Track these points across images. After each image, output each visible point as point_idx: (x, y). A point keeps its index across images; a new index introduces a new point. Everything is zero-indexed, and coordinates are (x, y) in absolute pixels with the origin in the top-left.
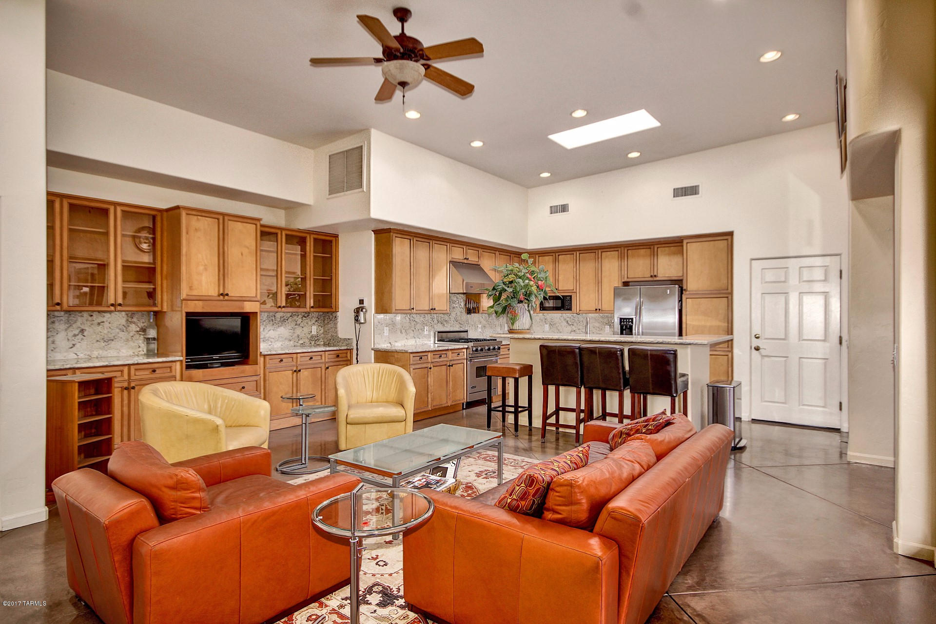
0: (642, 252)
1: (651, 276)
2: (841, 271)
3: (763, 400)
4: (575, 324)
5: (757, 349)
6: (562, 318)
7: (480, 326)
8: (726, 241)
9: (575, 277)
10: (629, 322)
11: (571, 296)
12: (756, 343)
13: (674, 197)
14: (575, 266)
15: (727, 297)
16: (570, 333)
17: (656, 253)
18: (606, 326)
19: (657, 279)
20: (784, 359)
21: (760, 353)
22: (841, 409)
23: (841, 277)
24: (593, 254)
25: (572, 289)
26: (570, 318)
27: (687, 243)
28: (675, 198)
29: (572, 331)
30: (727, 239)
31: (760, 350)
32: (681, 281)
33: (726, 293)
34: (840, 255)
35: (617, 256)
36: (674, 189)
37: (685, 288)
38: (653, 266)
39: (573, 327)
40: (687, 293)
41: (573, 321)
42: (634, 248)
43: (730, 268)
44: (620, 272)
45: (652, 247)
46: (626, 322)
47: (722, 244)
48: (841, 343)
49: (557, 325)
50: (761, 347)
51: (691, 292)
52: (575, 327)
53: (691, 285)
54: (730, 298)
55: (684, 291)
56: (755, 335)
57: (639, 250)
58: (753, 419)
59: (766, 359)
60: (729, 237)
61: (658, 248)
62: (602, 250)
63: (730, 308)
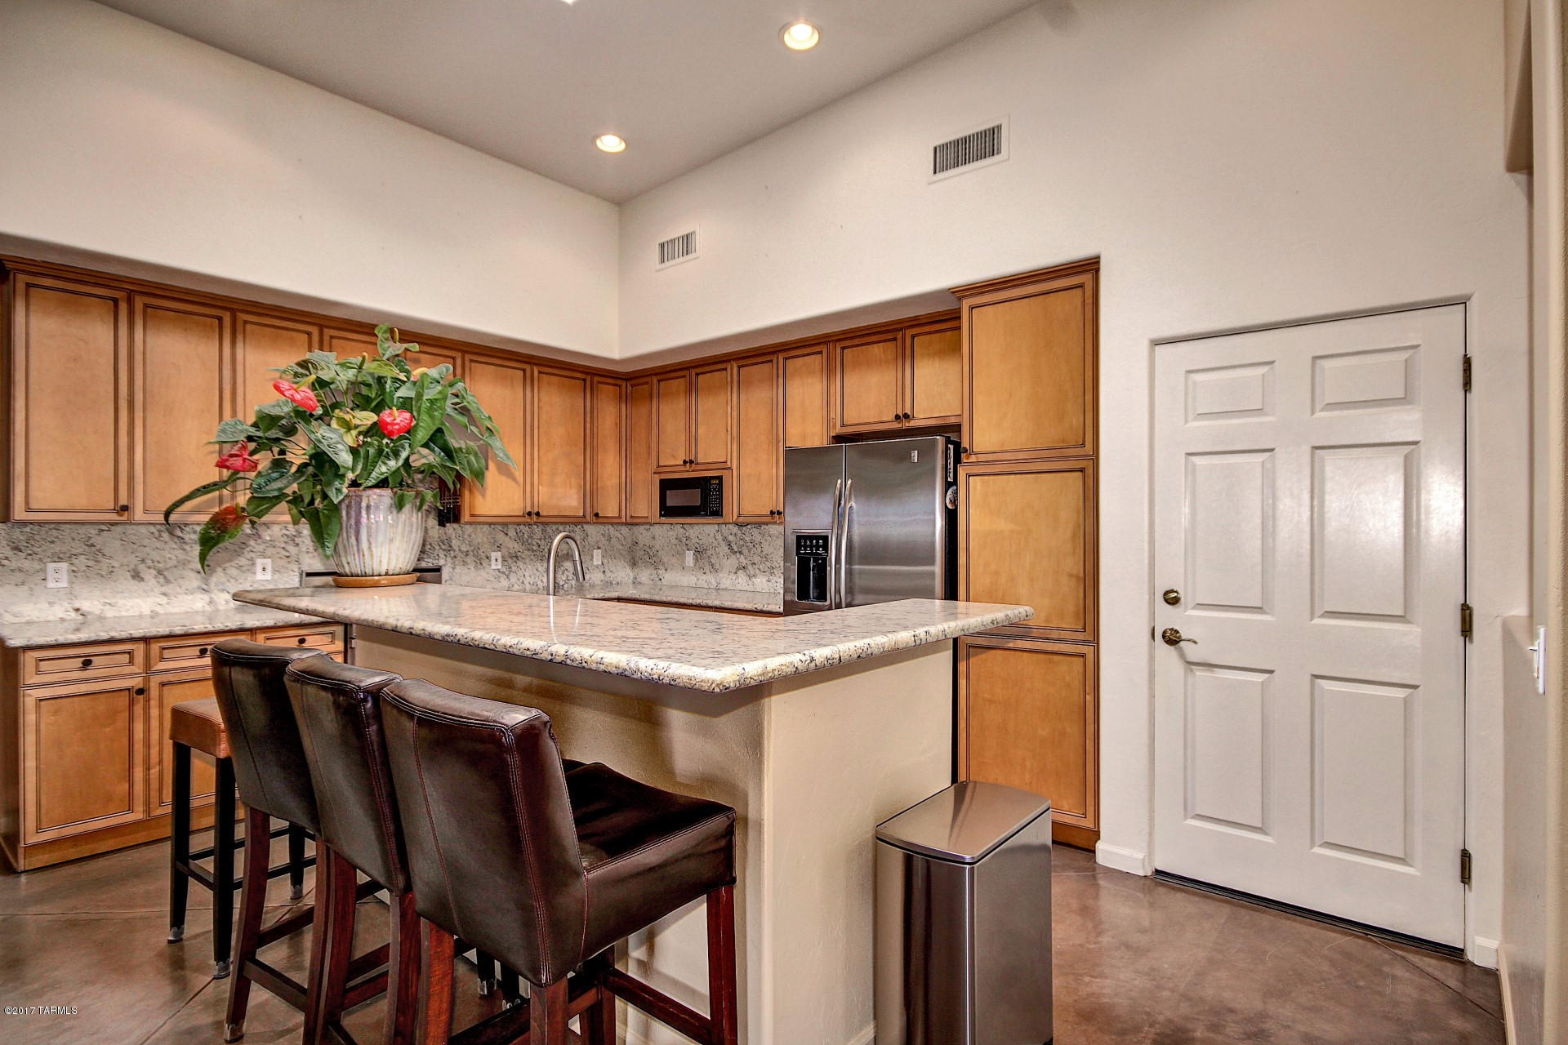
0: (876, 350)
1: (897, 417)
2: (1467, 363)
3: (1188, 811)
4: (745, 551)
5: (1172, 639)
7: (495, 555)
8: (1079, 291)
9: (729, 429)
10: (818, 547)
11: (720, 478)
12: (1168, 617)
13: (935, 173)
14: (729, 402)
15: (1082, 470)
16: (736, 573)
17: (908, 351)
19: (913, 424)
20: (1259, 678)
21: (1182, 655)
22: (1466, 877)
23: (1467, 384)
24: (766, 367)
25: (724, 460)
26: (735, 535)
27: (972, 308)
28: (940, 176)
29: (738, 569)
30: (1081, 286)
31: (1182, 644)
32: (957, 428)
33: (1078, 458)
34: (1463, 302)
35: (818, 367)
36: (935, 149)
37: (965, 444)
38: (904, 389)
40: (973, 458)
41: (742, 543)
42: (856, 341)
43: (1089, 374)
44: (825, 409)
45: (900, 335)
46: (811, 546)
47: (1067, 305)
48: (1467, 630)
49: (709, 553)
50: (1184, 635)
51: (982, 458)
52: (746, 558)
53: (984, 437)
54: (1090, 471)
55: (963, 455)
56: (1166, 593)
57: (870, 346)
58: (1158, 872)
59: (1200, 673)
60: (1086, 278)
61: (913, 337)
62: (786, 355)
63: (1090, 504)
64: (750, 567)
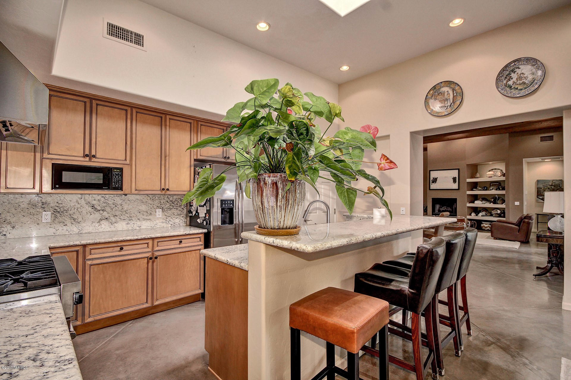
0: (215, 131)
1: (225, 158)
4: (108, 209)
6: (83, 202)
9: (129, 143)
11: (121, 170)
14: (129, 127)
18: (157, 210)
19: (229, 161)
25: (123, 159)
35: (188, 128)
39: (105, 214)
41: (104, 205)
42: (207, 124)
46: (228, 204)
52: (108, 213)
62: (171, 117)
64: (112, 218)
